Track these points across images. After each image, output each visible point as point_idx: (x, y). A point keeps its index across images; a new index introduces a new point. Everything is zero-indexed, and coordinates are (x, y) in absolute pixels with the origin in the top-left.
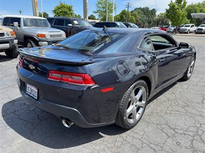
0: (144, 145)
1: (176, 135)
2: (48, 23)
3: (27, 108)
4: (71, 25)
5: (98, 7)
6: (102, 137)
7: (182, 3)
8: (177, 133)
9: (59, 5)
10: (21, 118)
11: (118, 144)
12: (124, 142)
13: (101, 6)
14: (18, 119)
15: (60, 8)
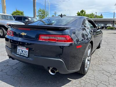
0: (98, 83)
1: (112, 75)
2: (13, 18)
3: (10, 67)
4: (27, 20)
5: (39, 13)
6: (71, 81)
7: (84, 13)
8: (111, 74)
9: (15, 11)
10: (8, 74)
11: (83, 84)
12: (86, 83)
13: (40, 13)
14: (7, 75)
15: (16, 13)
